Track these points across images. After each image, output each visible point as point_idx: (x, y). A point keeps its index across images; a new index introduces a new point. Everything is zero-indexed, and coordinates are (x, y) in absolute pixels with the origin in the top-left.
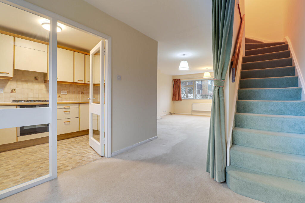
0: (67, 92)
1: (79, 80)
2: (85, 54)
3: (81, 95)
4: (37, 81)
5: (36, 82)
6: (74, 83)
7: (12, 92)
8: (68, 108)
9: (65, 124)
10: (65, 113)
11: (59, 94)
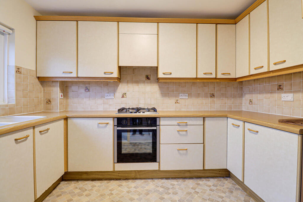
0: (187, 95)
1: (205, 74)
2: (217, 24)
3: (210, 100)
4: (148, 81)
5: (148, 83)
6: (197, 78)
7: (123, 97)
8: (185, 124)
9: (180, 154)
10: (179, 133)
11: (177, 99)
